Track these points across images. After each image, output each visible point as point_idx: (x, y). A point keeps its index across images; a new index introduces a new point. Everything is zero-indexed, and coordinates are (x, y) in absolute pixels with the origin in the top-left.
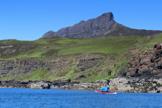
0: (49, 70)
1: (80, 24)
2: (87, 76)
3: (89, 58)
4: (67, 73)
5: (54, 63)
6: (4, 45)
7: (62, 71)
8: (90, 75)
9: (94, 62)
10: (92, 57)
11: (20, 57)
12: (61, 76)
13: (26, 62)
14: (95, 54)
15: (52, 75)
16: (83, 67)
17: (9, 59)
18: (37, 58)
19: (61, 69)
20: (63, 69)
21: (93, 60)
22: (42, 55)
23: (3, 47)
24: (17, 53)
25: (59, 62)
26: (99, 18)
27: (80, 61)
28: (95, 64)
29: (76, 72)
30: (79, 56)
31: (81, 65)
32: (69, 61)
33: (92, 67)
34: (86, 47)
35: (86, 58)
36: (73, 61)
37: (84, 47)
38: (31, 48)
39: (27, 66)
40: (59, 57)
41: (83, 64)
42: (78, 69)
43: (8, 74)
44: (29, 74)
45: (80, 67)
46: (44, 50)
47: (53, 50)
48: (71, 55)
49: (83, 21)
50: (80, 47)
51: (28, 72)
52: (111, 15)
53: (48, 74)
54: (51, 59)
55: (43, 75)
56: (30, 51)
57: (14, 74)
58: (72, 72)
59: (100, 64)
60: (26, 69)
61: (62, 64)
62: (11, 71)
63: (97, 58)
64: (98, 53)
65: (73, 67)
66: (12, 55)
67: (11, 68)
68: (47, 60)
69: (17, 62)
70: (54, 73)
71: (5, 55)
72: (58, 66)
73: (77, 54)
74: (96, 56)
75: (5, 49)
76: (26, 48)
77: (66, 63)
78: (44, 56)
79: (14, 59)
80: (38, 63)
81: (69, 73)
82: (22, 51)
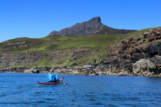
0: (51, 59)
1: (76, 25)
2: (78, 64)
3: (80, 51)
4: (64, 62)
5: (55, 54)
6: (19, 42)
7: (60, 60)
8: (80, 63)
9: (84, 53)
10: (83, 50)
11: (30, 50)
12: (60, 64)
13: (34, 54)
14: (84, 48)
15: (53, 63)
16: (76, 57)
17: (22, 52)
18: (42, 51)
19: (60, 59)
20: (61, 58)
21: (83, 52)
22: (46, 48)
23: (18, 43)
24: (28, 48)
25: (58, 54)
27: (74, 53)
28: (84, 55)
29: (70, 61)
30: (73, 49)
31: (74, 56)
32: (66, 53)
33: (82, 57)
35: (78, 51)
36: (68, 53)
38: (39, 44)
39: (35, 57)
40: (59, 50)
41: (76, 55)
42: (72, 59)
43: (21, 63)
44: (36, 62)
45: (73, 57)
46: (48, 45)
48: (67, 48)
51: (36, 61)
52: (99, 19)
53: (50, 63)
54: (52, 52)
55: (47, 63)
56: (38, 46)
57: (26, 63)
58: (68, 61)
59: (88, 55)
60: (34, 59)
61: (61, 55)
62: (23, 61)
63: (86, 50)
64: (86, 47)
65: (69, 57)
66: (25, 49)
67: (24, 58)
68: (49, 53)
69: (28, 54)
70: (55, 62)
71: (20, 49)
72: (58, 56)
74: (86, 49)
75: (20, 45)
76: (35, 44)
77: (63, 54)
78: (47, 50)
79: (26, 52)
80: (44, 54)
81: (66, 62)
82: (32, 46)
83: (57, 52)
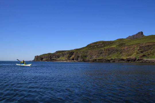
0: (121, 53)
1: (129, 37)
2: (147, 55)
3: (146, 45)
4: (132, 54)
5: (124, 49)
6: (98, 43)
7: (129, 53)
8: (149, 55)
9: (149, 47)
11: (106, 48)
12: (129, 56)
13: (109, 50)
14: (149, 43)
16: (142, 50)
17: (101, 49)
18: (114, 48)
19: (128, 53)
20: (129, 52)
21: (148, 46)
22: (117, 46)
23: (98, 44)
24: (104, 46)
25: (126, 49)
26: (137, 34)
27: (140, 47)
28: (150, 49)
29: (137, 53)
30: (139, 45)
31: (140, 49)
32: (133, 48)
33: (148, 50)
34: (141, 40)
35: (143, 45)
36: (135, 48)
37: (140, 40)
38: (111, 44)
39: (109, 52)
40: (127, 46)
41: (142, 49)
42: (139, 52)
43: (100, 56)
44: (110, 56)
45: (140, 51)
46: (118, 44)
47: (122, 43)
48: (133, 44)
49: (130, 36)
50: (138, 41)
52: (142, 33)
53: (121, 55)
54: (122, 48)
55: (118, 56)
56: (111, 45)
57: (103, 56)
58: (135, 53)
59: (154, 48)
60: (109, 53)
61: (128, 50)
62: (101, 55)
63: (151, 45)
64: (151, 42)
65: (136, 51)
66: (102, 47)
67: (102, 53)
68: (119, 48)
69: (104, 50)
70: (124, 55)
71: (99, 47)
72: (126, 51)
73: (137, 44)
74: (150, 44)
75: (99, 45)
76: (108, 44)
77: (131, 49)
78: (118, 47)
79: (103, 49)
80: (115, 50)
81: (134, 54)
82: (107, 45)
83: (126, 47)
